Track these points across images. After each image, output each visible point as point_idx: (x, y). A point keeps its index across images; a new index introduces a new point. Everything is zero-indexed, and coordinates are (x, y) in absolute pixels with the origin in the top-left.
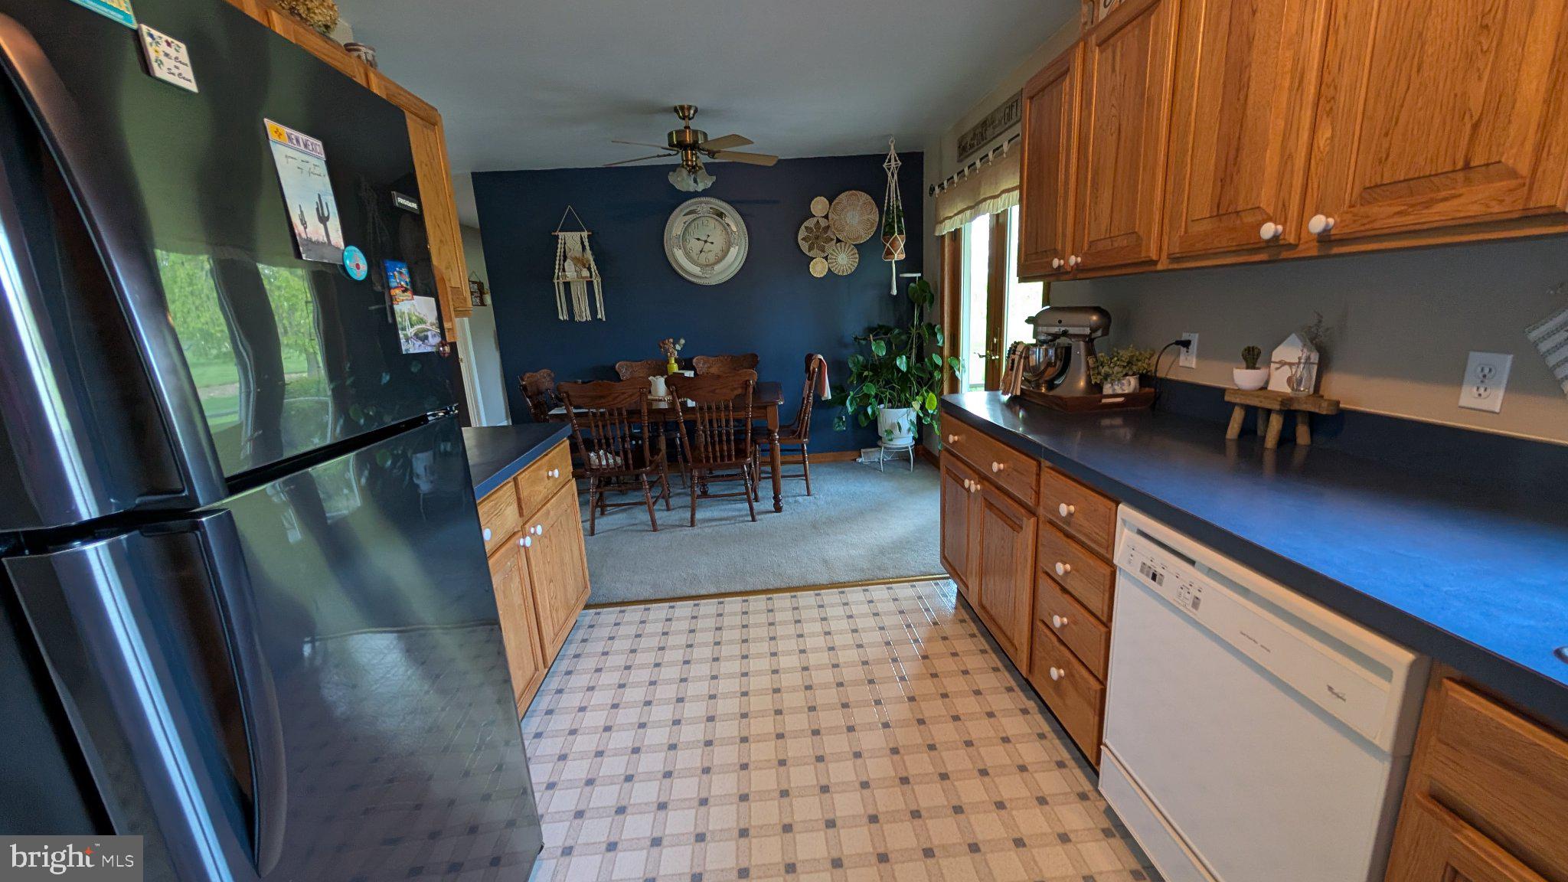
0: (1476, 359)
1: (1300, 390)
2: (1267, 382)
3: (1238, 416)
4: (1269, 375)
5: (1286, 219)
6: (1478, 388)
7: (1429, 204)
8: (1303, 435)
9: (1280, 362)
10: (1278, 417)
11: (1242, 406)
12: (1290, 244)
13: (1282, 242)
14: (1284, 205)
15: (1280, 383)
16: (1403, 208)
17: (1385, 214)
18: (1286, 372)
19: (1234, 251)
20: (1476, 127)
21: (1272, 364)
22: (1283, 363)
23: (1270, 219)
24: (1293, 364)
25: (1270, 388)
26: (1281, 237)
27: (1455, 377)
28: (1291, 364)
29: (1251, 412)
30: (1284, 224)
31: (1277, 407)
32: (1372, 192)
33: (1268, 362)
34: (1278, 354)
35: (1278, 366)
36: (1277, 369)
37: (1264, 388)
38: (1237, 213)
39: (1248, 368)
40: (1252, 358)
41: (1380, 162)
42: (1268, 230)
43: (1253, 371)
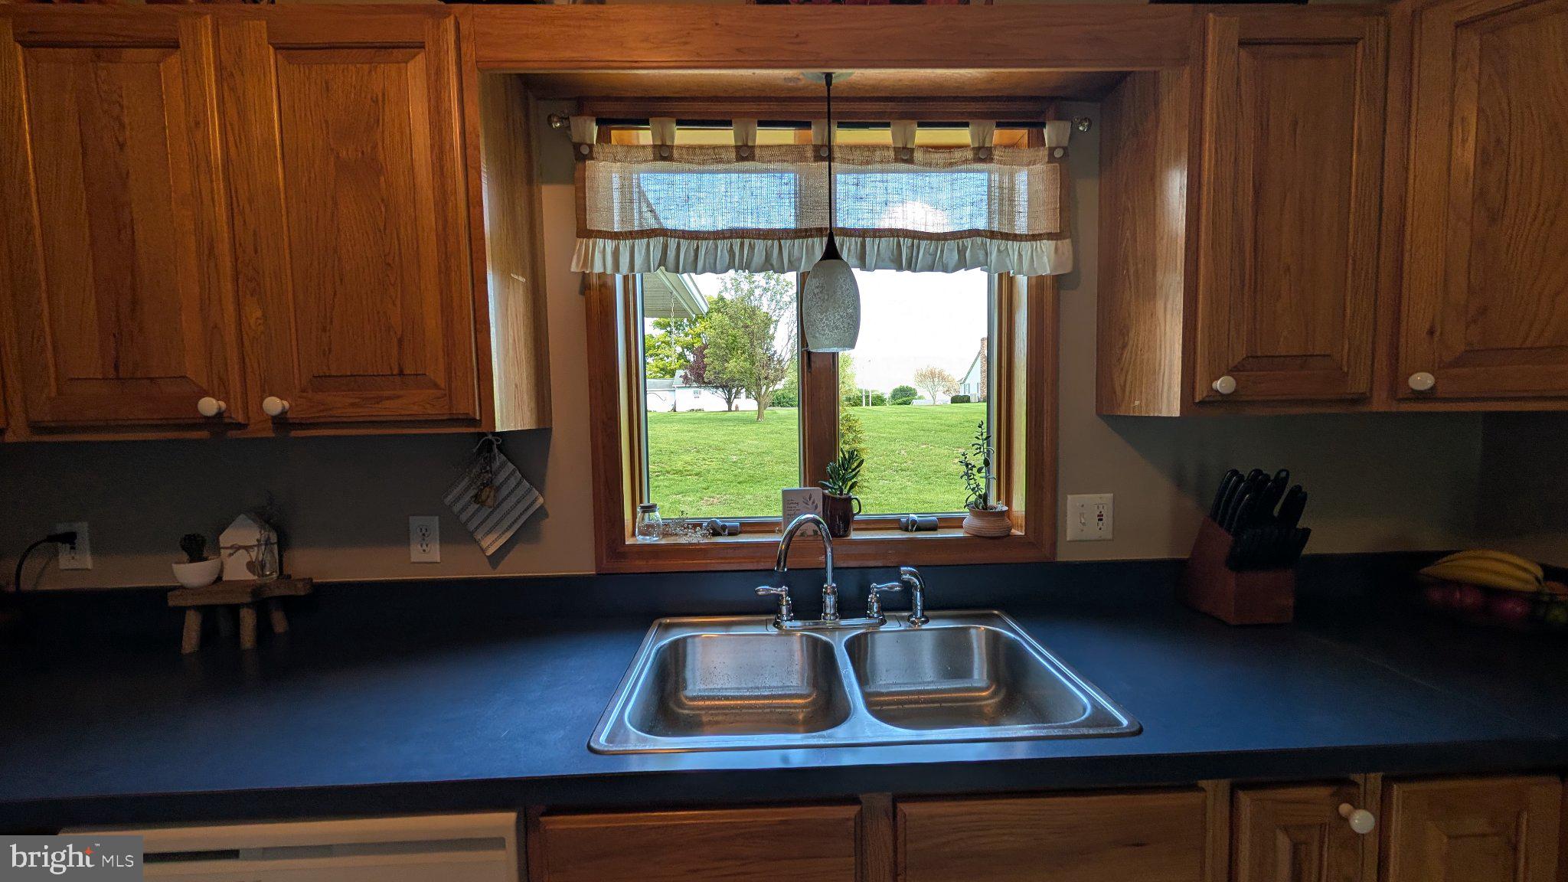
0: (415, 522)
1: (267, 575)
2: (221, 571)
3: (192, 624)
4: (222, 564)
5: (227, 393)
6: (421, 546)
7: (379, 400)
8: (279, 623)
9: (231, 547)
10: (250, 611)
11: (198, 608)
12: (239, 423)
13: (227, 420)
14: (220, 379)
15: (237, 569)
16: (357, 400)
17: (341, 404)
18: (243, 557)
19: (156, 426)
20: (400, 341)
21: (222, 551)
22: (237, 548)
23: (206, 394)
24: (252, 547)
25: (225, 578)
26: (225, 415)
27: (402, 538)
28: (247, 548)
29: (208, 613)
30: (226, 400)
31: (248, 599)
32: (321, 381)
33: (217, 549)
34: (227, 538)
35: (231, 551)
36: (231, 555)
37: (219, 579)
38: (152, 379)
39: (192, 561)
40: (195, 548)
41: (324, 354)
42: (209, 406)
43: (202, 563)
